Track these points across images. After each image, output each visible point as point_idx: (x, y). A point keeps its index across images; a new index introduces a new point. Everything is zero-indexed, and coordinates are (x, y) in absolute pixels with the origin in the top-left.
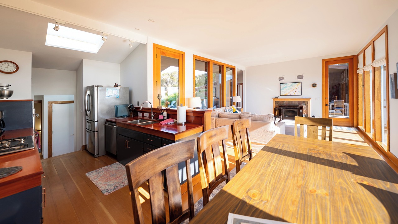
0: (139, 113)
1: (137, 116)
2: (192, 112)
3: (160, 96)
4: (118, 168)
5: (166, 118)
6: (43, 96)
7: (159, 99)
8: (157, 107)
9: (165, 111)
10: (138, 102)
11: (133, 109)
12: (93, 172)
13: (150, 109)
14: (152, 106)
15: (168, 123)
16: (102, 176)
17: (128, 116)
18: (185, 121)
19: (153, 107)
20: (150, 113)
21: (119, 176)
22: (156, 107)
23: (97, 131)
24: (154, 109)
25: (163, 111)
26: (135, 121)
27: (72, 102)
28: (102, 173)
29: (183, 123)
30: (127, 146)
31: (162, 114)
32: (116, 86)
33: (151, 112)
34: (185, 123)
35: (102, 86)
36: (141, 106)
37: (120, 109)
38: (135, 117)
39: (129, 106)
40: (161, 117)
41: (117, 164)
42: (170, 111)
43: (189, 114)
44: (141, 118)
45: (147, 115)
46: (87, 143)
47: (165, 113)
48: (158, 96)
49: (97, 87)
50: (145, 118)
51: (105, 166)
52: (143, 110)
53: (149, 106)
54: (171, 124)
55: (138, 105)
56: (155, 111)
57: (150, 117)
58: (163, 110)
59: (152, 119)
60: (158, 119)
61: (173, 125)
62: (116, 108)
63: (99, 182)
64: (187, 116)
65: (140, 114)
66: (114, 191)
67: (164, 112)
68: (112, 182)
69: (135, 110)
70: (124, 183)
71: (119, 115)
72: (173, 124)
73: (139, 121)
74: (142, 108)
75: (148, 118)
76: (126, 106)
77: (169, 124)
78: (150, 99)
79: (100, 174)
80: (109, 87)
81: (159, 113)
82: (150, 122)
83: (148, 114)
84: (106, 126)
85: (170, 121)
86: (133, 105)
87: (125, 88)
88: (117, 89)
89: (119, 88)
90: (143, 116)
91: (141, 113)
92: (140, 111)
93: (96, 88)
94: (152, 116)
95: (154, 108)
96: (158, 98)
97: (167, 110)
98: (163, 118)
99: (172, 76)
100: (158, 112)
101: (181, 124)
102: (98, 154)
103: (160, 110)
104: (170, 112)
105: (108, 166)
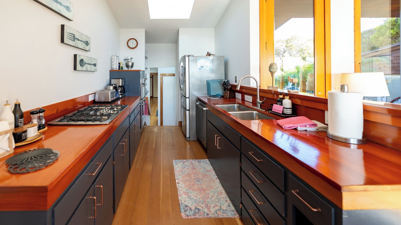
0: (236, 94)
1: (234, 97)
2: (386, 112)
3: (274, 66)
4: (207, 170)
5: (289, 112)
6: (157, 68)
7: (272, 73)
8: (268, 87)
9: (288, 97)
10: (236, 77)
11: (229, 87)
12: (179, 161)
13: (255, 90)
14: (258, 85)
15: (299, 128)
16: (186, 173)
17: (222, 97)
18: (360, 137)
19: (260, 86)
20: (254, 96)
21: (205, 188)
22: (265, 88)
23: (188, 109)
24: (261, 91)
25: (281, 96)
26: (231, 106)
27: (174, 75)
28: (187, 169)
29: (353, 141)
30: (217, 144)
31: (280, 102)
32: (209, 54)
33: (256, 96)
34: (359, 141)
35: (193, 56)
36: (240, 84)
37: (212, 85)
38: (232, 99)
39: (223, 82)
40: (277, 108)
41: (206, 162)
42: (299, 99)
43: (373, 118)
44: (241, 102)
45: (249, 98)
46: (182, 121)
47: (287, 103)
48: (271, 67)
49: (189, 57)
50: (246, 103)
51: (192, 159)
52: (244, 90)
53: (253, 85)
54: (306, 130)
55: (236, 82)
56: (263, 95)
57: (254, 103)
58: (281, 94)
59: (259, 108)
60: (271, 110)
61: (314, 136)
62: (208, 84)
63: (181, 183)
64: (367, 123)
65: (238, 96)
66: (193, 217)
67: (283, 98)
68: (195, 194)
69: (231, 88)
70: (209, 208)
71: (213, 93)
72: (313, 134)
73: (236, 107)
74: (241, 86)
75: (251, 105)
76: (220, 81)
77: (301, 131)
78: (254, 73)
79: (185, 169)
80: (201, 57)
81: (274, 99)
82: (255, 112)
83: (251, 97)
84: (197, 106)
85: (304, 124)
86: (228, 81)
87: (219, 58)
88: (209, 59)
89: (211, 57)
90: (243, 99)
91: (240, 95)
92: (238, 92)
93: (187, 58)
94: (259, 103)
95: (261, 88)
96: (270, 71)
97: (292, 97)
98: (283, 111)
99: (288, 43)
100: (270, 96)
101: (345, 143)
102: (190, 137)
103: (274, 94)
104: (298, 102)
105: (197, 160)
